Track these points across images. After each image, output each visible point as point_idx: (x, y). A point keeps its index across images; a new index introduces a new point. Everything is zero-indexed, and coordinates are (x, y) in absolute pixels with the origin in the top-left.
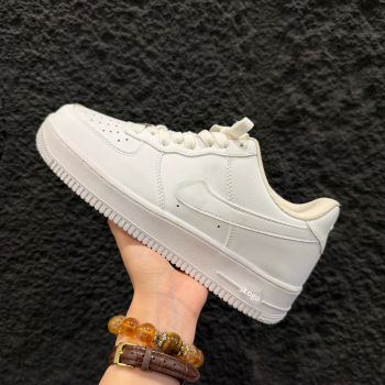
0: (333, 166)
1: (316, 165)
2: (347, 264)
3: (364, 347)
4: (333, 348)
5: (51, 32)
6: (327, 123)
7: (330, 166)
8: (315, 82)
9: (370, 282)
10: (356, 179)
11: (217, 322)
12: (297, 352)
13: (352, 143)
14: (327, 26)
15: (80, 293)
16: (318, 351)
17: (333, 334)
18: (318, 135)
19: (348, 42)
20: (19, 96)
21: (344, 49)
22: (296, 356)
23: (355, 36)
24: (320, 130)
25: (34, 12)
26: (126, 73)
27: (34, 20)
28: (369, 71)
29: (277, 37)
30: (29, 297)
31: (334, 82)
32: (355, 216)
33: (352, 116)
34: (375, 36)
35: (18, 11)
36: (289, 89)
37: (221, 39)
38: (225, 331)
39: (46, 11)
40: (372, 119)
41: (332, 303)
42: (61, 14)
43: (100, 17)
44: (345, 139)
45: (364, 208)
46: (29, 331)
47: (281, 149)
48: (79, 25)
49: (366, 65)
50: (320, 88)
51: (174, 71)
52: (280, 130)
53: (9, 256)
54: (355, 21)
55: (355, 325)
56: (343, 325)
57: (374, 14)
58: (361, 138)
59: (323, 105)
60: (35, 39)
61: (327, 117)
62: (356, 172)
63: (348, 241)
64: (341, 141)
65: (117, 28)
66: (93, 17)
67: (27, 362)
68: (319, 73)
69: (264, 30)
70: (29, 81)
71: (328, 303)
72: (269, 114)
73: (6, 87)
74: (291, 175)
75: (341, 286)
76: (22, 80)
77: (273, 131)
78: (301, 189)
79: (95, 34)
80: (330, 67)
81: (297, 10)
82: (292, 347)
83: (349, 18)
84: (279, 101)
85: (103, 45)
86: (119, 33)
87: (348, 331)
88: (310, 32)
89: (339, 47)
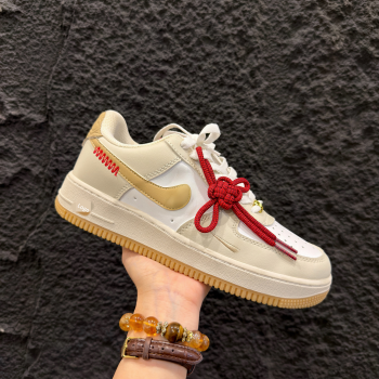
0: (337, 196)
1: (321, 196)
2: (351, 282)
3: (368, 356)
4: (340, 356)
5: (96, 88)
6: (331, 160)
7: (334, 196)
8: (319, 125)
9: (372, 298)
10: (358, 207)
11: (236, 332)
12: (308, 360)
13: (353, 176)
14: (330, 77)
15: (118, 305)
16: (325, 359)
17: (339, 345)
18: (322, 169)
19: (348, 90)
20: (70, 140)
21: (344, 96)
22: (306, 364)
23: (354, 86)
24: (325, 165)
25: (83, 71)
26: (159, 121)
27: (82, 78)
28: (366, 114)
29: (285, 88)
30: (75, 308)
31: (336, 124)
32: (357, 239)
33: (353, 153)
34: (372, 85)
35: (70, 71)
36: (297, 131)
37: (238, 91)
38: (243, 340)
39: (93, 71)
40: (370, 155)
41: (338, 316)
42: (105, 73)
43: (137, 74)
44: (347, 173)
45: (365, 232)
46: (74, 337)
47: (291, 182)
48: (120, 82)
49: (363, 110)
50: (324, 130)
51: (198, 118)
52: (289, 165)
53: (59, 273)
54: (353, 73)
55: (360, 337)
56: (349, 336)
57: (370, 66)
58: (361, 172)
59: (327, 144)
60: (83, 93)
61: (330, 155)
62: (357, 202)
63: (352, 262)
64: (344, 175)
65: (151, 84)
66: (131, 75)
67: (72, 364)
68: (323, 117)
69: (275, 82)
70: (78, 127)
71: (335, 317)
72: (279, 152)
73: (59, 133)
74: (300, 204)
75: (346, 302)
76: (72, 127)
77: (283, 167)
78: (308, 216)
79: (133, 89)
80: (332, 112)
81: (302, 65)
82: (303, 355)
83: (348, 71)
84: (288, 141)
85: (139, 98)
86: (153, 88)
87: (353, 342)
88: (314, 83)
89: (340, 95)
